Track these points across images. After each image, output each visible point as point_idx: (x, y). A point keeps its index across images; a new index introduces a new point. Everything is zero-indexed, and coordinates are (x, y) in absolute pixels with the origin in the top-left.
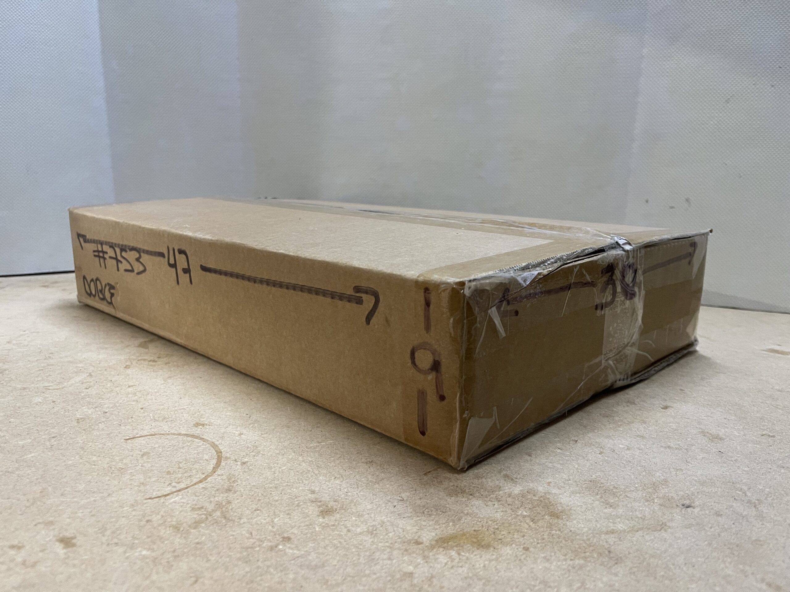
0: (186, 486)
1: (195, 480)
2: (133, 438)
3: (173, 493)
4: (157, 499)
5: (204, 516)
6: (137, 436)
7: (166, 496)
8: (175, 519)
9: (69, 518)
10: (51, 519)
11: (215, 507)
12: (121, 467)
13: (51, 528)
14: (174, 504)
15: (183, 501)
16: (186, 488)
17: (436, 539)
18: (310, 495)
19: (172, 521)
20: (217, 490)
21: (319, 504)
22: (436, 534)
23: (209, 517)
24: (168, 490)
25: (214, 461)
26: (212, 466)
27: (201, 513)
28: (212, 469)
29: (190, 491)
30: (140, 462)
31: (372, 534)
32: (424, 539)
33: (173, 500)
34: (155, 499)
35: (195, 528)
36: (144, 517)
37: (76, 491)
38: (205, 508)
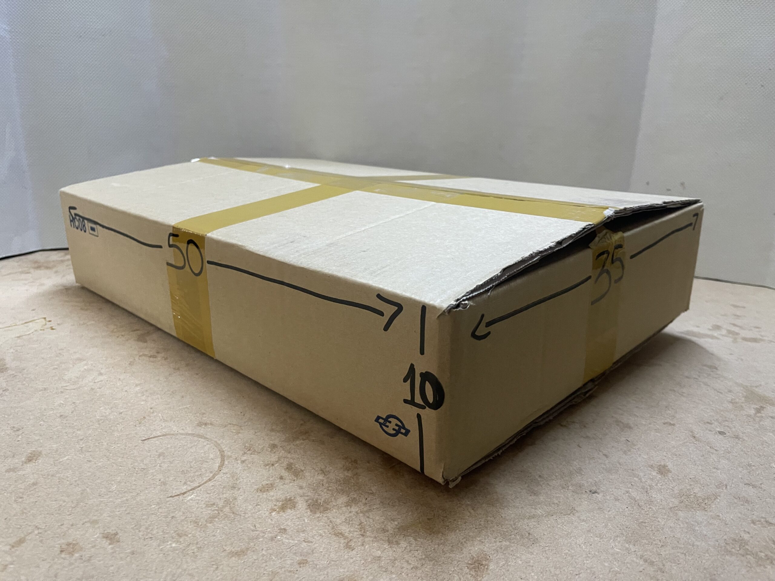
0: (198, 485)
1: (205, 479)
2: (148, 439)
3: (189, 491)
4: (177, 497)
5: (216, 512)
6: (151, 436)
7: (184, 494)
8: (193, 515)
9: (109, 516)
10: (95, 518)
11: (224, 503)
12: (143, 467)
13: (97, 526)
14: (191, 501)
15: (197, 498)
16: (199, 486)
17: (398, 527)
18: (299, 490)
19: (191, 517)
20: (224, 487)
21: (306, 498)
22: (398, 523)
23: (220, 512)
24: (184, 488)
25: (219, 460)
26: (218, 465)
27: (213, 509)
28: (217, 467)
29: (202, 489)
30: (157, 462)
31: (349, 524)
32: (390, 528)
33: (190, 497)
34: (175, 497)
35: (210, 523)
36: (169, 514)
37: (110, 492)
38: (216, 504)
